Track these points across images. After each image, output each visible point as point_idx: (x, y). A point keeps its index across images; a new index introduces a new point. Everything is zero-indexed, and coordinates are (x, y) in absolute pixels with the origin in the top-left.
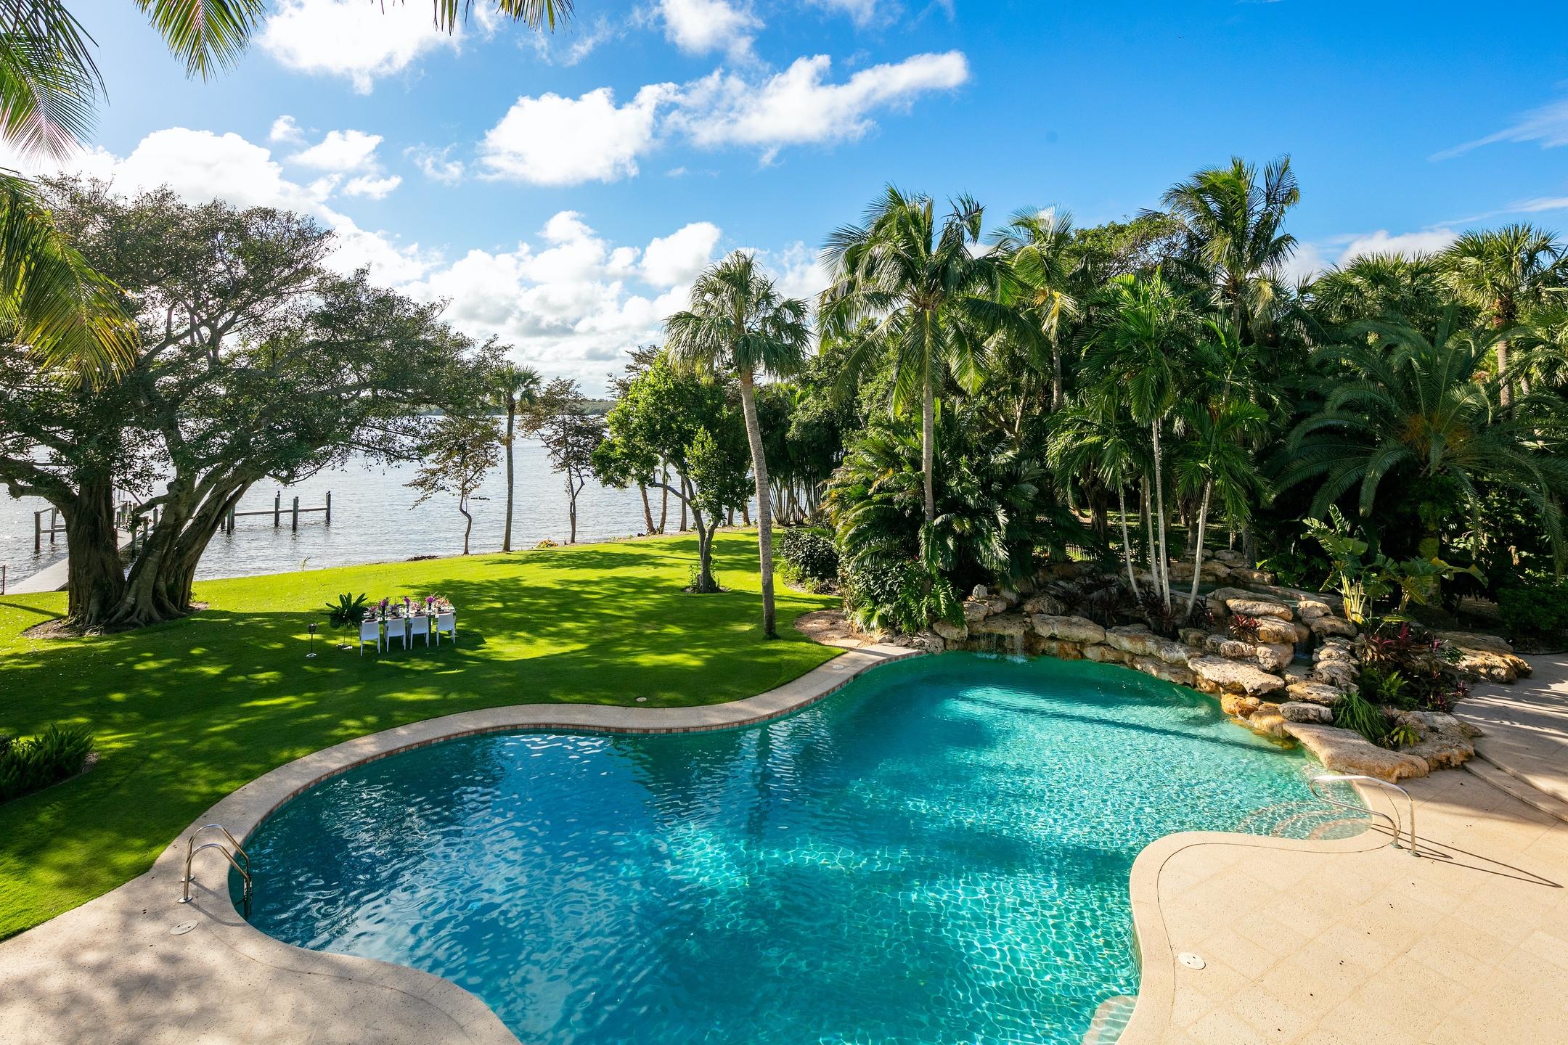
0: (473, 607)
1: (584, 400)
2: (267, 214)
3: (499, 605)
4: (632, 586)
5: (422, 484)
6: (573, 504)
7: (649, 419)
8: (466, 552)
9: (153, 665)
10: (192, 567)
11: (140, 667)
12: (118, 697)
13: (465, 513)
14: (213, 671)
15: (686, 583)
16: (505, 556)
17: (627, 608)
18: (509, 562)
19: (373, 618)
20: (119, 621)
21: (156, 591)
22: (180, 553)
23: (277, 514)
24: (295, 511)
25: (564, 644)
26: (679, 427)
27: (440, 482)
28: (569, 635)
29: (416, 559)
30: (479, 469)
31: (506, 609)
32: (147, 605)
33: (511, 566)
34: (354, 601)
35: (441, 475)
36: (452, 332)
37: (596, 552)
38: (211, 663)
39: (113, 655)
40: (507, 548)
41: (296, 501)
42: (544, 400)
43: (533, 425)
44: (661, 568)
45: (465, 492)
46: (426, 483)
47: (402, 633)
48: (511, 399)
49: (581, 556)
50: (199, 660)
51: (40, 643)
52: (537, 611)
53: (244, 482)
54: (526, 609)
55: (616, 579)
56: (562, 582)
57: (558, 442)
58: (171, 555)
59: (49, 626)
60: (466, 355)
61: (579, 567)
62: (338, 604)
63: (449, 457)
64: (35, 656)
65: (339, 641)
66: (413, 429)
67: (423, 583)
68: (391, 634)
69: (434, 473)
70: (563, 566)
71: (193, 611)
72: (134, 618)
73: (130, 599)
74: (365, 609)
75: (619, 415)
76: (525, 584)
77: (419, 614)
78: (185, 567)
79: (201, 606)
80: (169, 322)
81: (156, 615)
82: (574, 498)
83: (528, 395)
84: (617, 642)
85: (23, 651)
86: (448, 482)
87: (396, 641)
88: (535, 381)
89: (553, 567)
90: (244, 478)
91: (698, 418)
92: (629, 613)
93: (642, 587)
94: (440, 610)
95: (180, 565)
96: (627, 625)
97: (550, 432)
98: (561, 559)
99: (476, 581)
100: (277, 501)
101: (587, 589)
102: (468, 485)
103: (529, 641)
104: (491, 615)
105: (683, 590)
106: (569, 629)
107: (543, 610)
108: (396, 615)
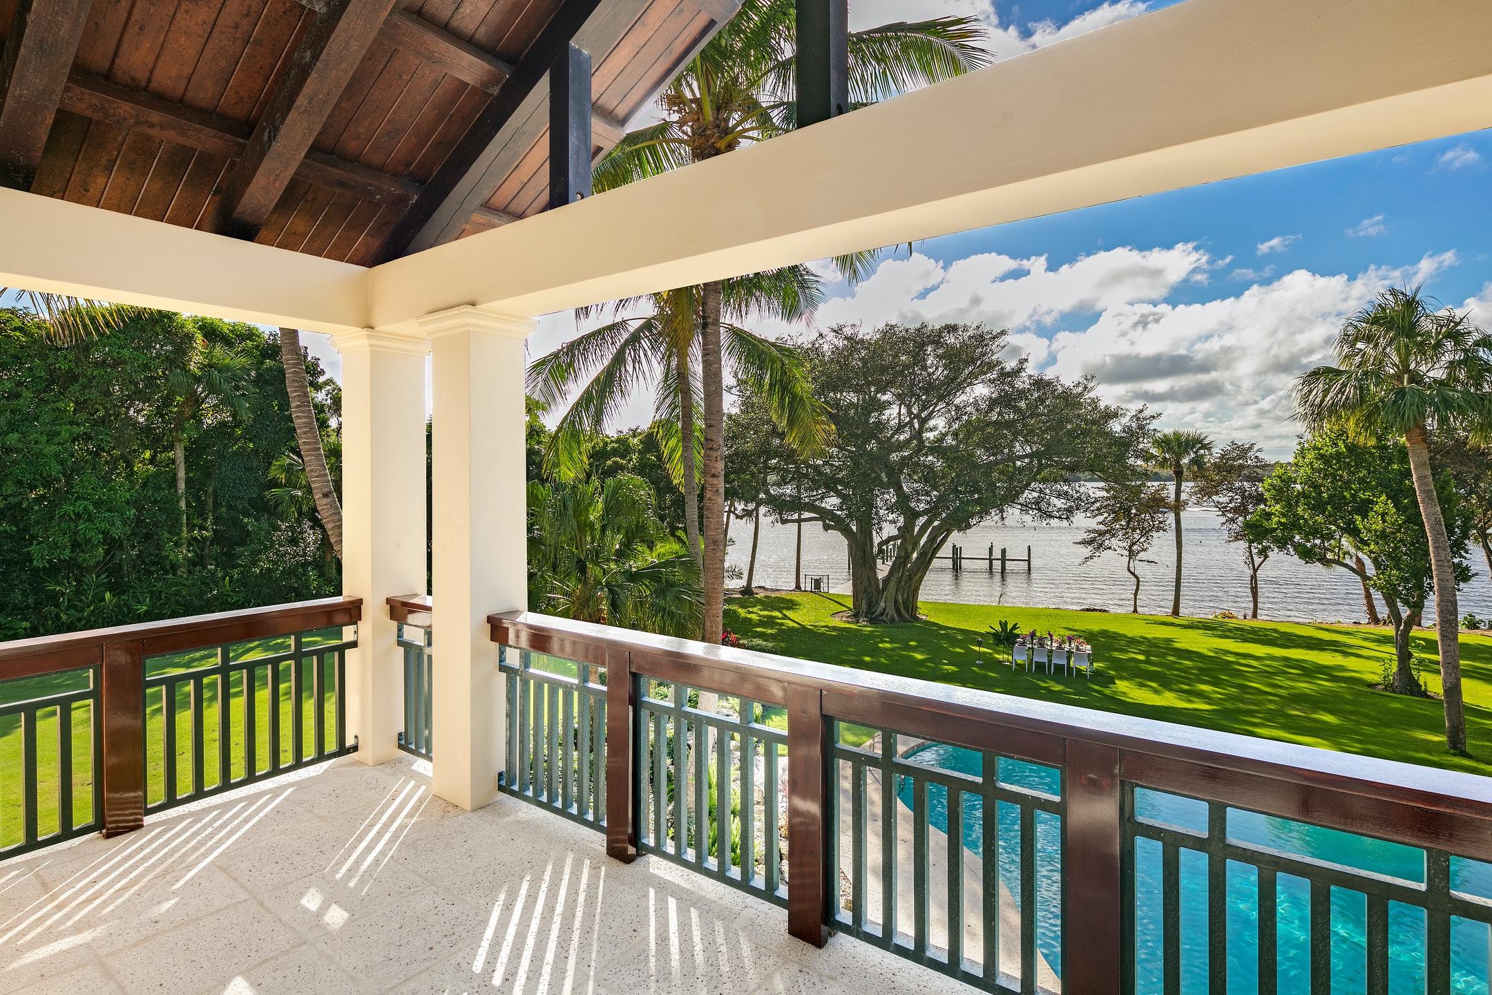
0: (1117, 655)
1: (1266, 465)
2: (952, 329)
3: (1141, 657)
4: (1301, 668)
5: (1090, 542)
6: (1254, 577)
7: (1316, 487)
8: (1135, 611)
9: (888, 645)
10: (917, 589)
11: (881, 645)
12: (867, 659)
13: (1133, 574)
14: (919, 657)
15: (1376, 679)
16: (1171, 620)
17: (1281, 687)
18: (1172, 624)
19: (1023, 644)
20: (876, 617)
21: (896, 601)
22: (910, 578)
23: (991, 560)
24: (1003, 560)
25: (1191, 702)
26: (1353, 496)
27: (1107, 542)
28: (1201, 695)
29: (1088, 610)
30: (1145, 533)
31: (1148, 662)
32: (891, 611)
33: (1172, 628)
34: (1009, 627)
35: (1108, 536)
36: (1102, 405)
37: (1276, 631)
38: (921, 653)
39: (871, 636)
40: (1176, 612)
41: (1004, 551)
42: (1216, 466)
43: (1206, 492)
44: (1352, 658)
45: (1132, 554)
46: (1096, 542)
47: (1045, 660)
48: (1178, 465)
49: (1253, 631)
50: (914, 649)
51: (838, 622)
52: (1178, 670)
53: (948, 530)
54: (1170, 666)
55: (1286, 659)
56: (1217, 651)
57: (1236, 510)
58: (904, 578)
59: (844, 614)
60: (1116, 427)
61: (1245, 640)
62: (998, 628)
63: (1116, 520)
64: (834, 628)
65: (1000, 657)
66: (1066, 493)
67: (1083, 628)
68: (1036, 659)
69: (1101, 534)
70: (1227, 637)
71: (918, 619)
72: (884, 617)
73: (882, 604)
74: (1018, 636)
75: (1276, 482)
76: (1177, 645)
77: (1059, 648)
78: (913, 588)
79: (924, 617)
80: (899, 413)
81: (896, 618)
82: (1255, 571)
83: (1198, 462)
84: (1251, 713)
85: (830, 625)
86: (1114, 542)
87: (1040, 666)
88: (1207, 447)
89: (1216, 636)
90: (947, 527)
91: (1379, 484)
92: (1282, 692)
93: (1310, 671)
94: (1078, 649)
95: (910, 586)
96: (1271, 701)
97: (1225, 499)
98: (1230, 630)
99: (1129, 635)
100: (991, 550)
101: (1243, 661)
102: (1135, 548)
103: (1156, 691)
104: (1133, 664)
105: (1372, 685)
106: (1204, 691)
107: (1185, 670)
108: (1042, 645)
